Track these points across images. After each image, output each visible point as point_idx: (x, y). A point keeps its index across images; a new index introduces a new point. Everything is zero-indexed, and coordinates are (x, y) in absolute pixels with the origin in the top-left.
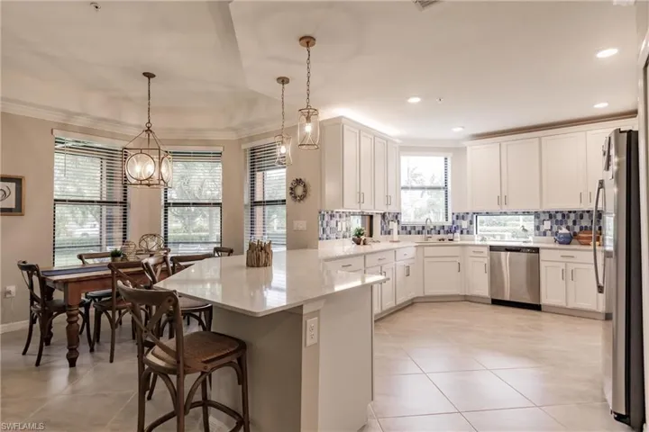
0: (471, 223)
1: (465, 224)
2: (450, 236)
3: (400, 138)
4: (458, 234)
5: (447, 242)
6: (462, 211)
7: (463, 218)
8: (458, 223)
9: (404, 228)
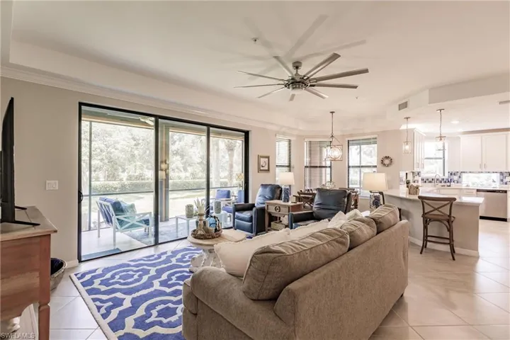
0: (460, 177)
1: (455, 178)
2: (449, 184)
3: (425, 133)
4: (452, 183)
5: (446, 187)
6: (454, 170)
7: (455, 174)
8: (452, 177)
9: (423, 180)
